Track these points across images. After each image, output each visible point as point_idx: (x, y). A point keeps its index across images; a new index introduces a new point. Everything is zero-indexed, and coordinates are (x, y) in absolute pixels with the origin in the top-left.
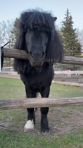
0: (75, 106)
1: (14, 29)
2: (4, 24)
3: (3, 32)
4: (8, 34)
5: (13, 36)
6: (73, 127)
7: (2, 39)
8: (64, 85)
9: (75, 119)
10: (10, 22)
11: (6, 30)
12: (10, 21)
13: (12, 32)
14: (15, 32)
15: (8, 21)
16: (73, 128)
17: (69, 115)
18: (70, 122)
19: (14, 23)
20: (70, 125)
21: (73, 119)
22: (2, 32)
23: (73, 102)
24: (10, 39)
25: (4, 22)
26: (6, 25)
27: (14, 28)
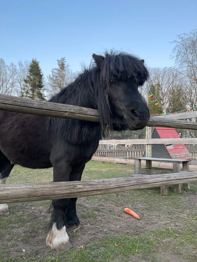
0: (93, 195)
1: (28, 77)
2: (13, 69)
3: (11, 81)
4: (20, 83)
5: (27, 86)
6: (94, 234)
7: (10, 90)
8: (104, 162)
9: (103, 220)
10: (22, 66)
11: (15, 77)
12: (24, 64)
13: (26, 81)
14: (31, 80)
15: (19, 64)
16: (93, 236)
17: (95, 212)
18: (93, 226)
19: (29, 68)
20: (89, 232)
21: (100, 218)
22: (9, 80)
23: (86, 189)
24: (23, 91)
25: (12, 64)
26: (16, 70)
27: (29, 75)
